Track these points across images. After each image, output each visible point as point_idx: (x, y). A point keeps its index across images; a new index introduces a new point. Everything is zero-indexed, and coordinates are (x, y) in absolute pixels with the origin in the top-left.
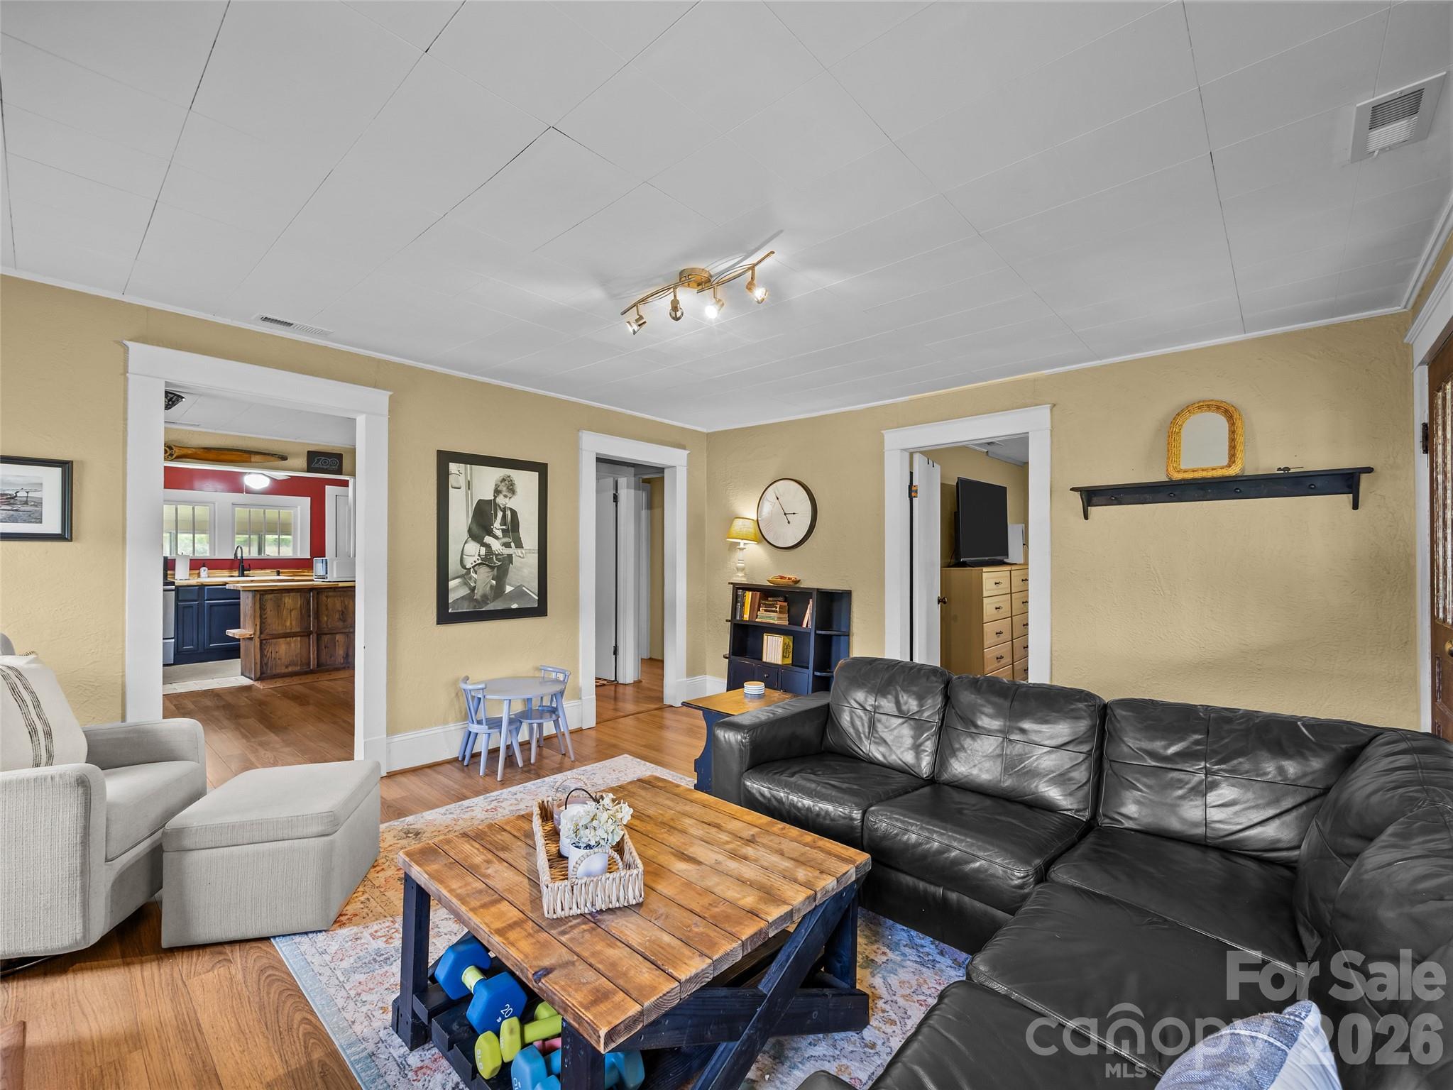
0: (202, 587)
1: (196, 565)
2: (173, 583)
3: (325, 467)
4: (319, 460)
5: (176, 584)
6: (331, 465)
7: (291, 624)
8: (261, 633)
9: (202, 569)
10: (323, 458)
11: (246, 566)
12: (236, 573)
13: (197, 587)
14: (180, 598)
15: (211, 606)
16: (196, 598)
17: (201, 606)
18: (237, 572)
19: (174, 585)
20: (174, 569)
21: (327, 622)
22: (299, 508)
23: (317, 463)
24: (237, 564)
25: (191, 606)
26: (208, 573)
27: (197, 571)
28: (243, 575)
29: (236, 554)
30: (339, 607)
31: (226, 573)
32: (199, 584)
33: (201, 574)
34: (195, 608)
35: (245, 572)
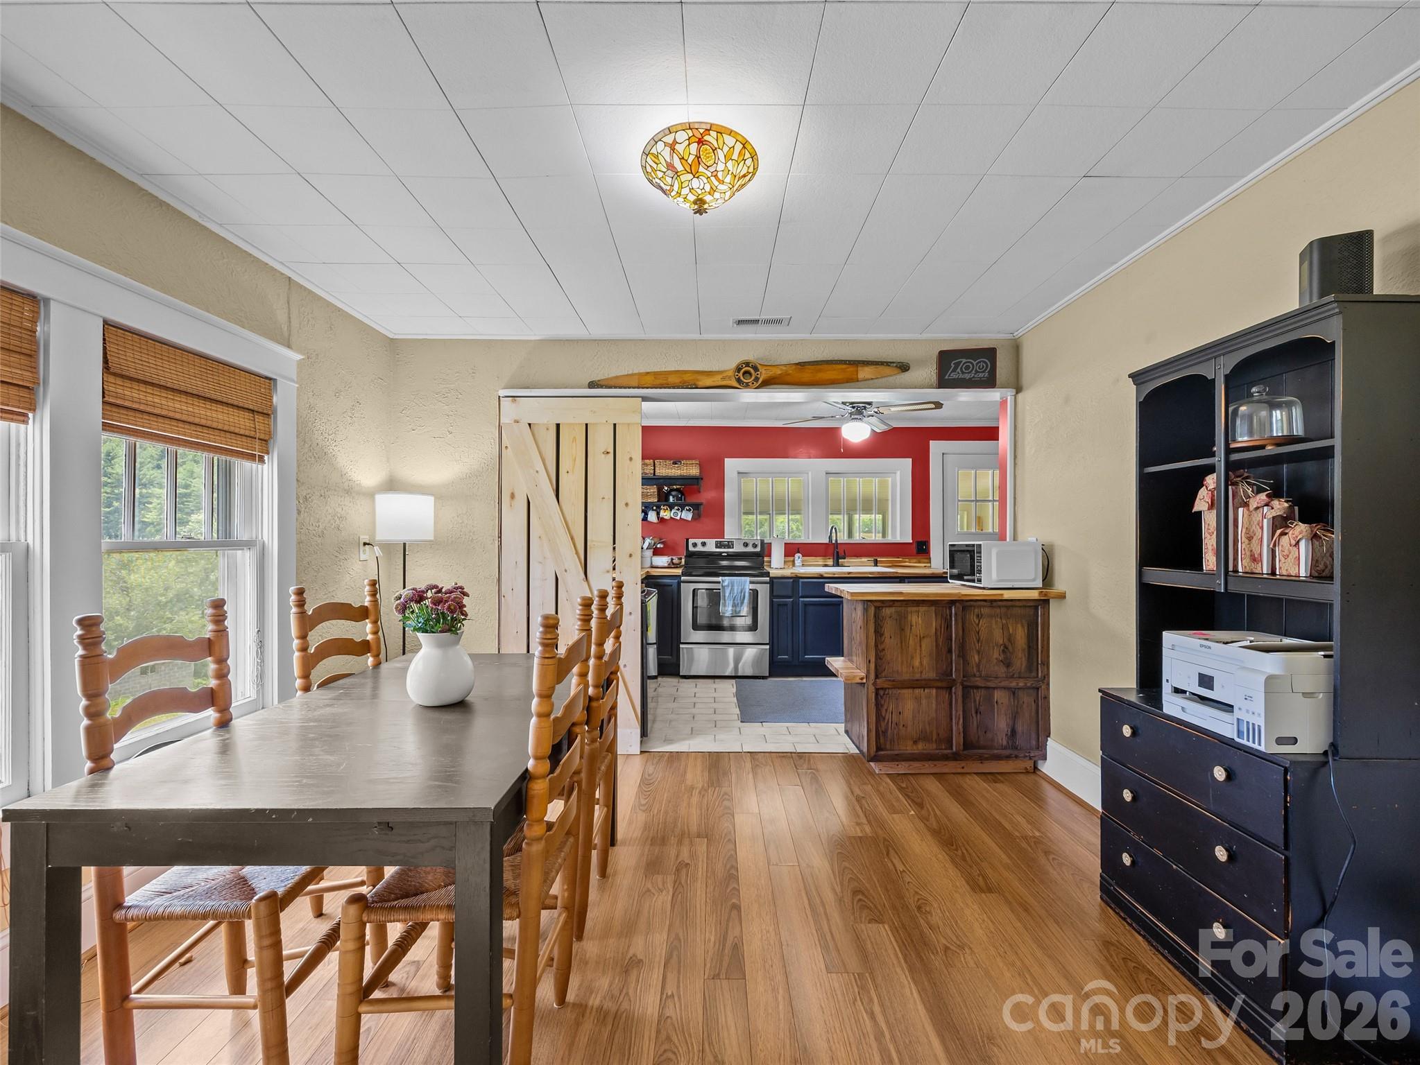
0: (796, 579)
1: (791, 550)
2: (767, 574)
3: (967, 376)
4: (957, 365)
5: (771, 575)
6: (977, 372)
7: (921, 663)
8: (877, 677)
9: (797, 555)
10: (964, 361)
11: (841, 553)
12: (830, 562)
13: (792, 580)
14: (775, 594)
15: (806, 605)
16: (790, 593)
17: (795, 604)
18: (832, 560)
19: (769, 576)
20: (770, 555)
21: (978, 666)
22: (898, 473)
23: (954, 370)
24: (831, 550)
25: (785, 605)
26: (802, 561)
27: (791, 559)
28: (837, 565)
29: (830, 538)
30: (998, 636)
31: (820, 561)
32: (793, 575)
33: (796, 562)
34: (790, 607)
35: (840, 560)
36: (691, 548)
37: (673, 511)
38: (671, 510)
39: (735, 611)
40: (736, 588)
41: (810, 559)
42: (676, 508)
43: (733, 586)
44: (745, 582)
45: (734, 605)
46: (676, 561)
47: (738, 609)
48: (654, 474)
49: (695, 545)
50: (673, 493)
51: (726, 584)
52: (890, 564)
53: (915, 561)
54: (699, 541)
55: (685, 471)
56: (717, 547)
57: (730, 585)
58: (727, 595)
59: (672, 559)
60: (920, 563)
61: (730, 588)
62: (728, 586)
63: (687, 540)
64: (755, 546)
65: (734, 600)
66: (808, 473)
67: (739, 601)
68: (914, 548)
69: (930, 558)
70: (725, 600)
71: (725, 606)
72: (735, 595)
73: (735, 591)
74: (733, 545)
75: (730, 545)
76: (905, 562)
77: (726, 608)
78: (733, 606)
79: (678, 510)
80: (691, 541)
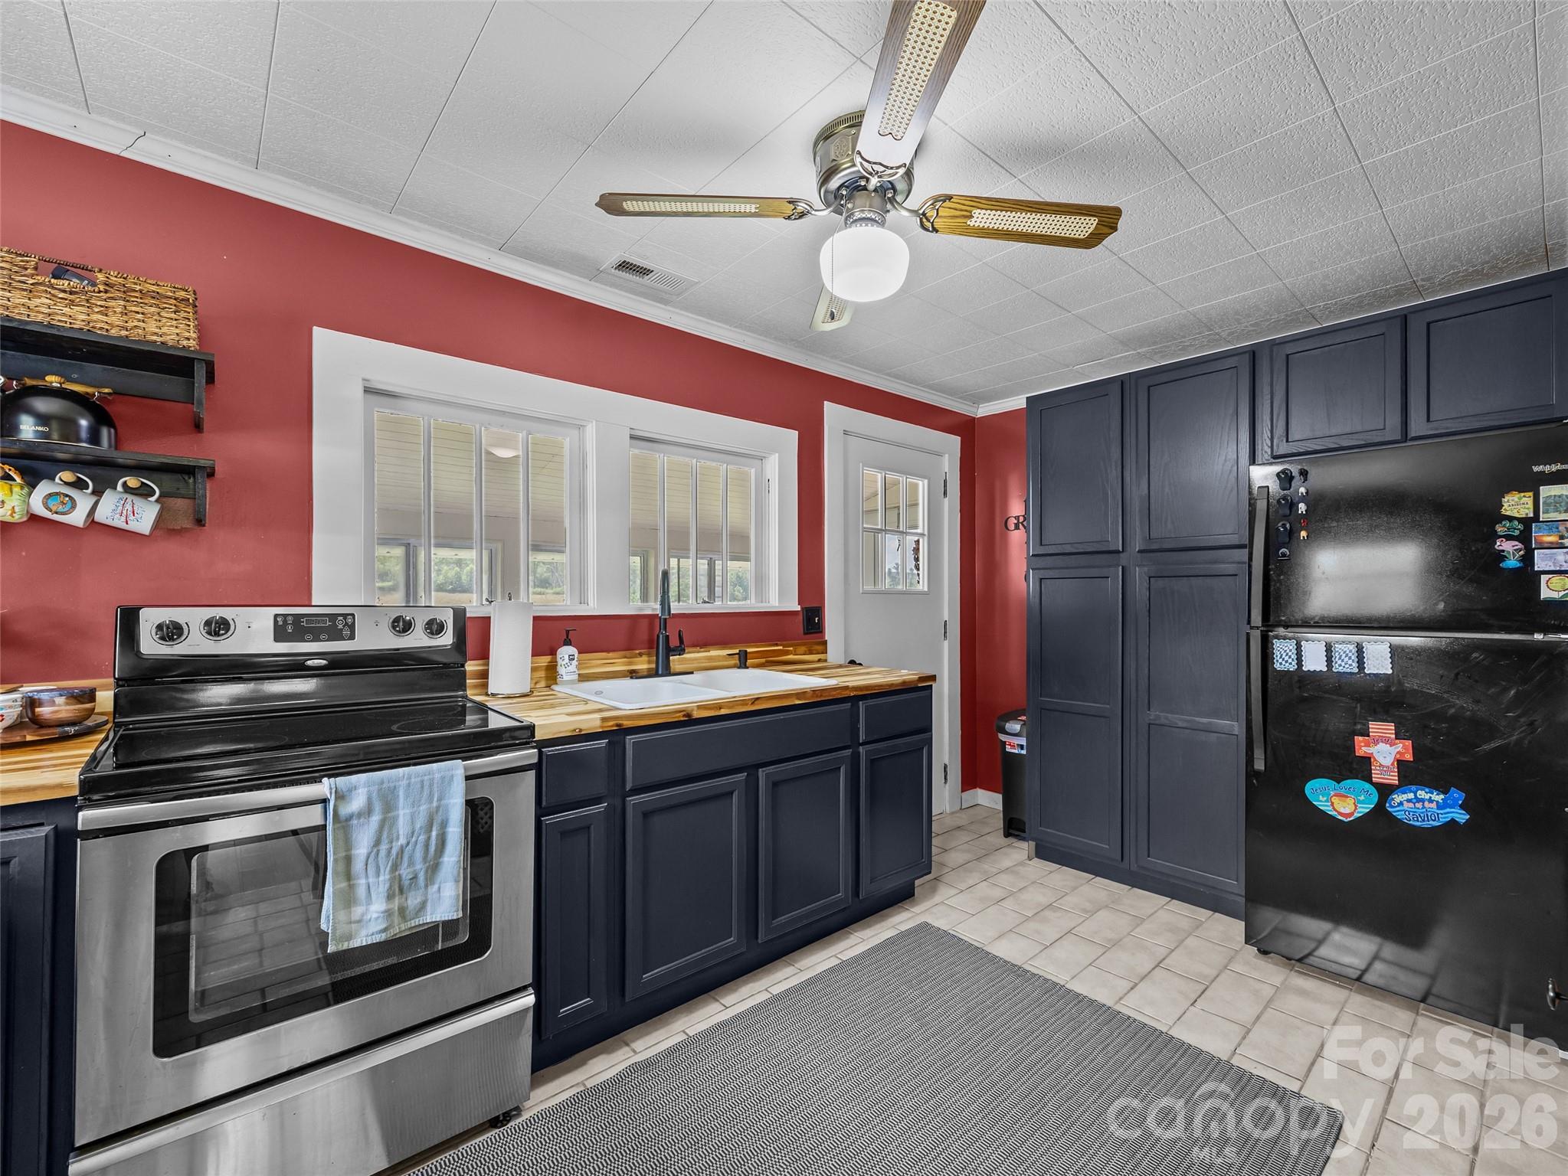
0: (616, 736)
2: (527, 737)
5: (539, 736)
9: (565, 652)
11: (674, 642)
12: (642, 663)
13: (604, 743)
15: (646, 814)
16: (598, 788)
17: (614, 819)
18: (650, 660)
25: (583, 828)
28: (660, 673)
31: (618, 661)
33: (561, 670)
34: (597, 834)
36: (150, 645)
37: (44, 488)
38: (33, 486)
39: (402, 911)
40: (403, 813)
41: (599, 662)
42: (67, 476)
43: (389, 807)
44: (447, 781)
45: (398, 889)
46: (56, 707)
47: (413, 901)
49: (171, 632)
50: (42, 405)
51: (356, 804)
52: (763, 660)
53: (803, 649)
54: (193, 618)
55: (114, 319)
56: (280, 635)
57: (378, 807)
58: (361, 850)
59: (31, 703)
60: (811, 653)
61: (376, 818)
62: (368, 811)
63: (131, 613)
64: (435, 628)
65: (395, 867)
67: (419, 866)
68: (799, 623)
69: (825, 643)
70: (348, 876)
71: (348, 899)
72: (402, 841)
73: (402, 827)
74: (352, 627)
75: (338, 624)
76: (787, 653)
77: (358, 911)
78: (390, 897)
79: (79, 485)
80: (150, 619)
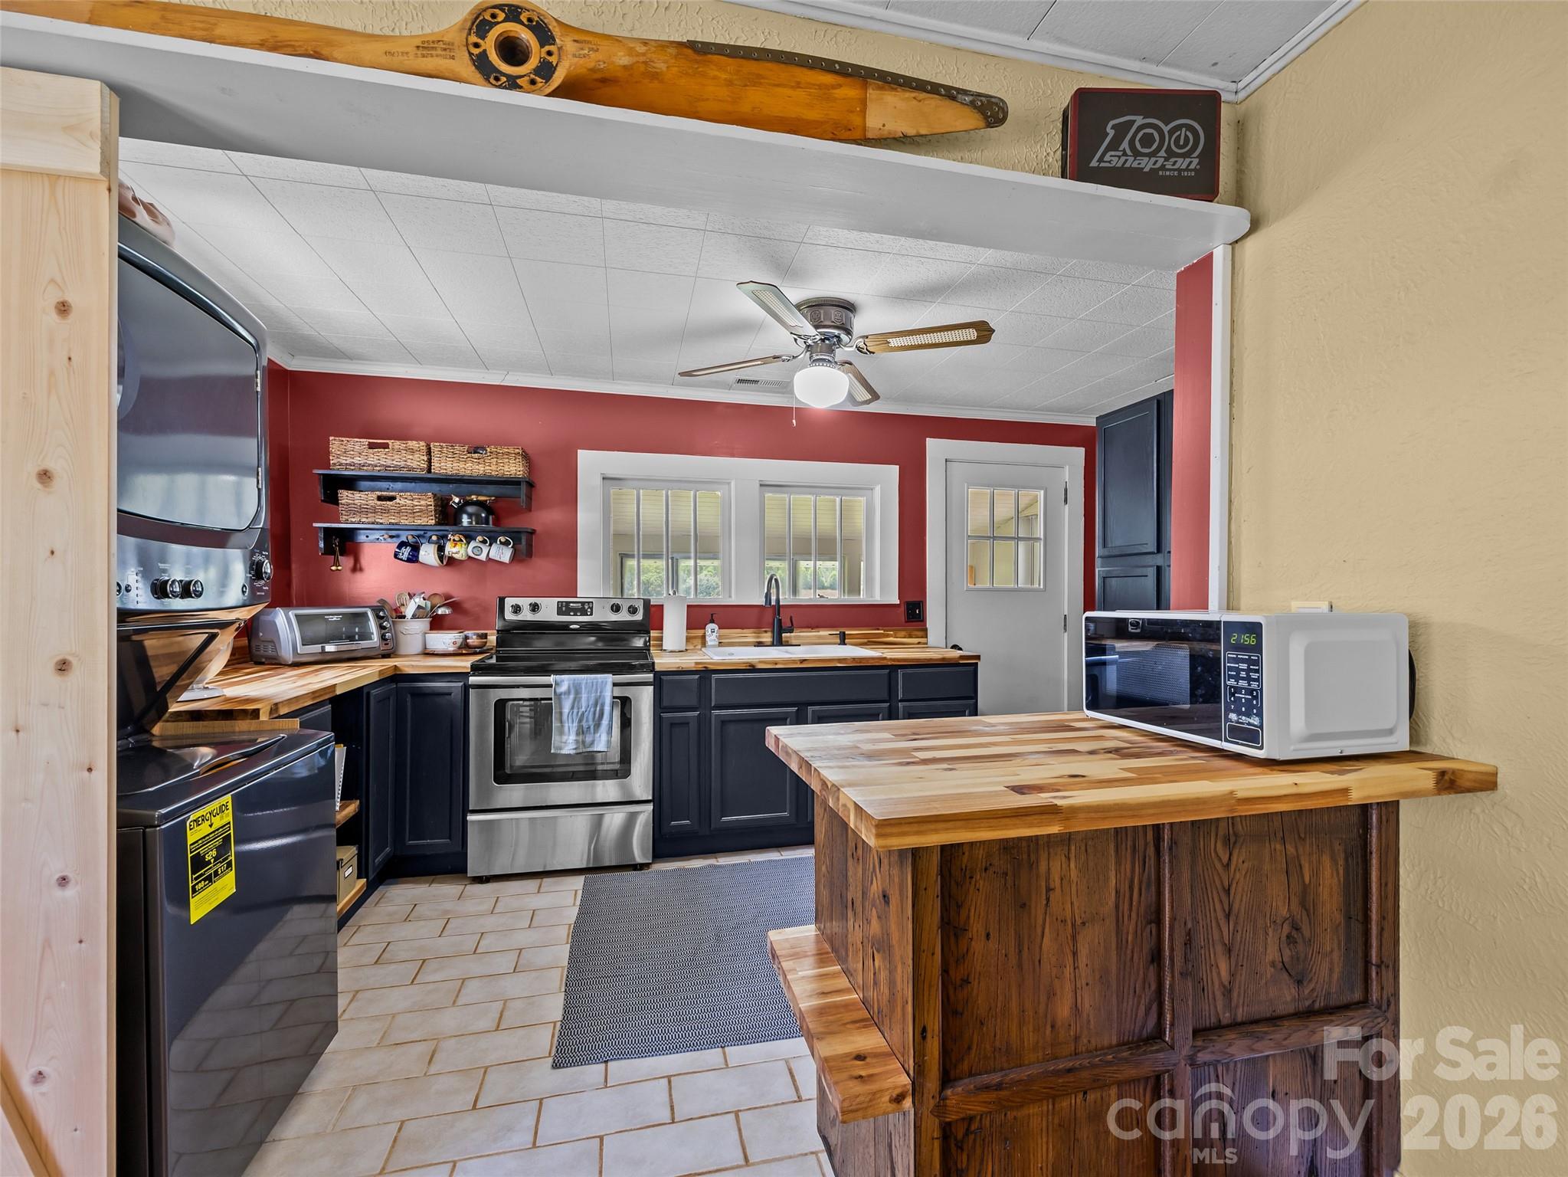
0: (705, 673)
1: (699, 617)
2: (651, 668)
3: (1146, 164)
4: (1122, 130)
5: (657, 668)
6: (1170, 154)
7: (1076, 1009)
8: (947, 1079)
9: (710, 626)
10: (1139, 120)
11: (786, 623)
12: (767, 638)
13: (697, 677)
14: (665, 703)
15: (724, 722)
16: (694, 702)
17: (703, 722)
18: (769, 634)
19: (654, 670)
20: (661, 628)
21: (1228, 992)
22: (878, 489)
23: (1114, 145)
24: (768, 616)
25: (685, 723)
26: (719, 637)
27: (700, 632)
28: (779, 642)
29: (768, 596)
30: (1279, 902)
31: (750, 636)
32: (700, 668)
33: (708, 639)
35: (783, 635)
36: (509, 615)
37: (473, 544)
38: (468, 543)
39: (583, 742)
40: (584, 696)
41: (734, 634)
42: (480, 538)
43: (578, 692)
44: (604, 684)
45: (581, 731)
46: (473, 641)
47: (588, 739)
48: (429, 471)
49: (517, 609)
50: (470, 509)
51: (563, 688)
52: (866, 640)
53: (903, 633)
54: (525, 602)
55: (494, 467)
56: (560, 612)
57: (573, 691)
58: (566, 710)
59: (467, 638)
60: (910, 637)
61: (572, 696)
62: (568, 692)
63: (502, 601)
64: (633, 610)
65: (580, 721)
66: (729, 484)
67: (591, 723)
68: (902, 613)
69: (926, 630)
70: (561, 722)
71: (561, 733)
72: (583, 709)
73: (584, 703)
74: (592, 609)
75: (584, 608)
76: (888, 636)
77: (565, 738)
78: (578, 734)
79: (484, 542)
80: (509, 602)
